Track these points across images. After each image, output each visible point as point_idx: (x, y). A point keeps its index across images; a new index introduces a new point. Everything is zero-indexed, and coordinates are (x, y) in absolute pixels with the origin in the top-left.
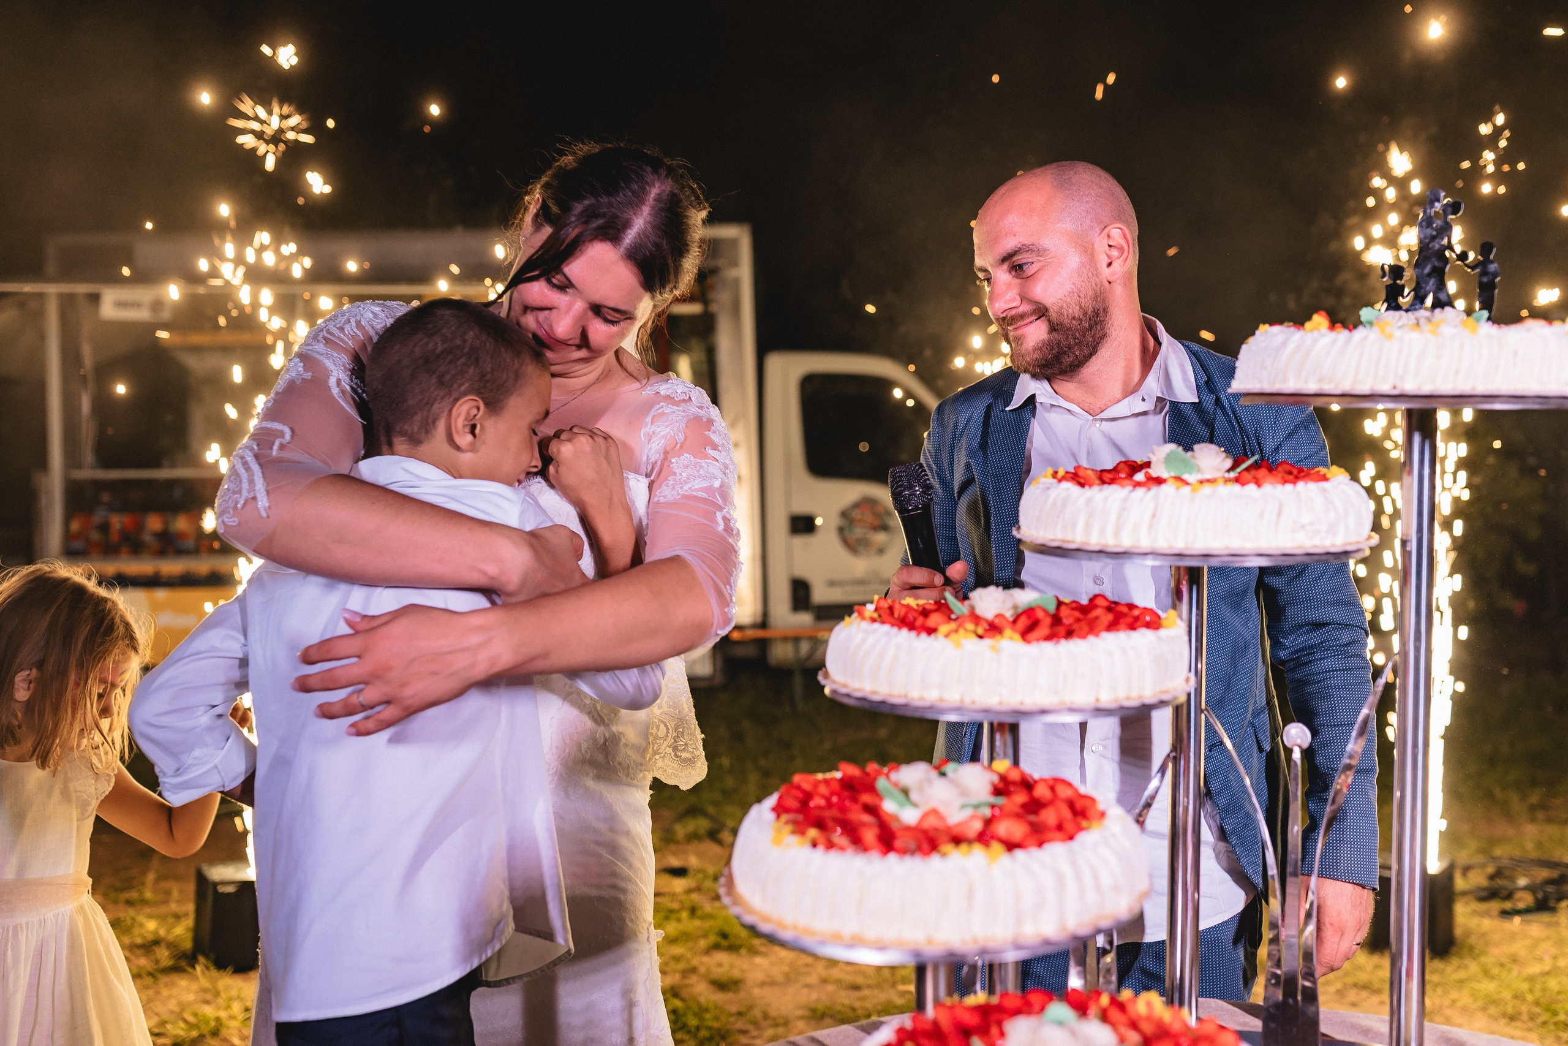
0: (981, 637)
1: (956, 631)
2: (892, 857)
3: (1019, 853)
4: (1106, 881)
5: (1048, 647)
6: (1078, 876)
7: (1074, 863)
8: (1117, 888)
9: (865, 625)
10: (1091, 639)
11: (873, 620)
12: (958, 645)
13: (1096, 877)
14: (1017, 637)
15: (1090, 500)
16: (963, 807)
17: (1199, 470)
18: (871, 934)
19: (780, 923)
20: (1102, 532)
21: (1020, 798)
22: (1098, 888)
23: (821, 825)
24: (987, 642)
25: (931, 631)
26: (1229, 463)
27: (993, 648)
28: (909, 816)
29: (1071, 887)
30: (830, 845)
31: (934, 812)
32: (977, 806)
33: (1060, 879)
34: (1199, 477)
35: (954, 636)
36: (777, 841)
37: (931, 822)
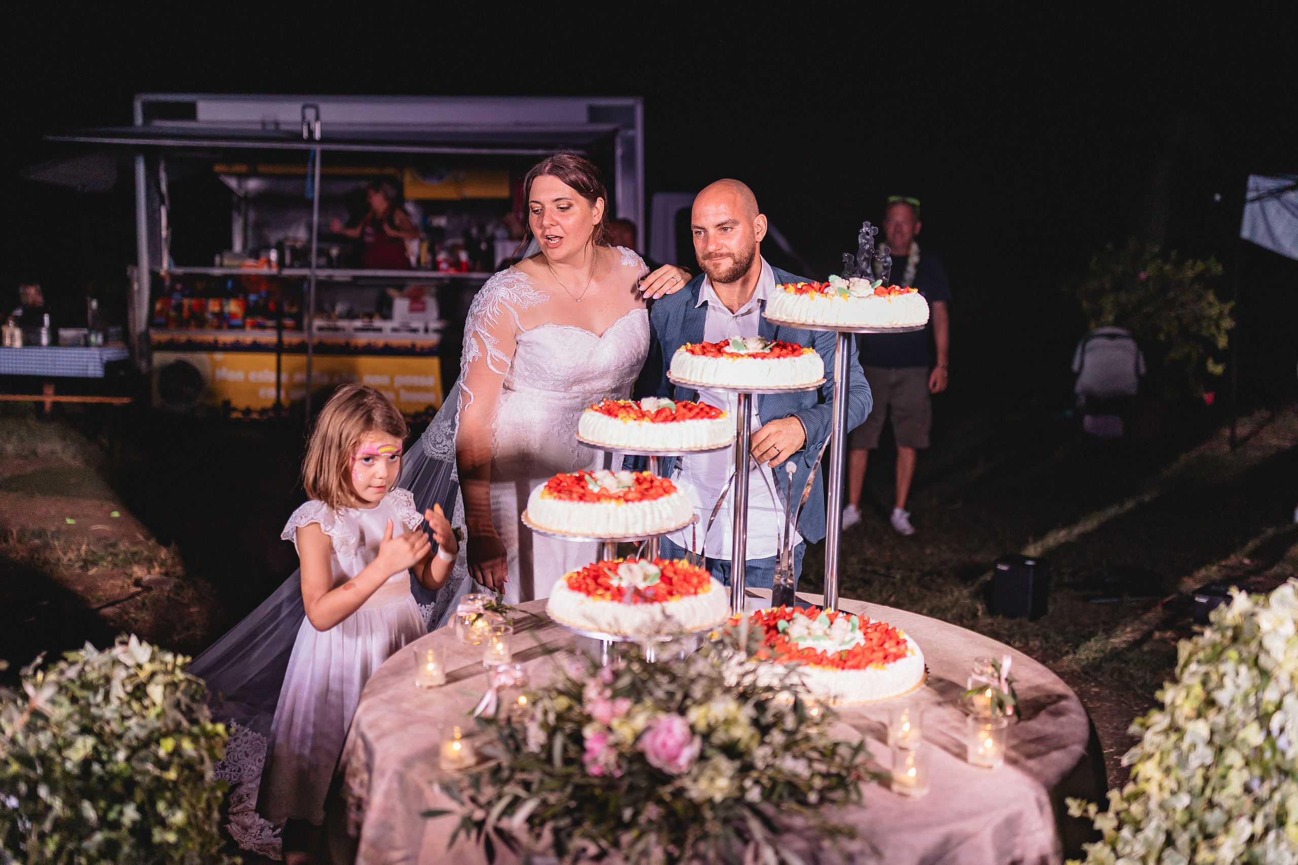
0: (635, 420)
1: (625, 417)
2: (582, 503)
3: (630, 504)
4: (665, 516)
5: (661, 425)
6: (652, 513)
7: (651, 509)
8: (668, 519)
9: (592, 412)
10: (682, 422)
11: (596, 410)
12: (625, 423)
13: (660, 513)
14: (649, 420)
15: (692, 362)
16: (618, 487)
17: (747, 349)
18: (572, 531)
19: (541, 527)
20: (696, 376)
21: (645, 486)
22: (661, 518)
23: (559, 491)
24: (637, 422)
25: (616, 416)
26: (761, 346)
27: (639, 424)
28: (596, 490)
29: (649, 517)
30: (560, 498)
31: (605, 488)
32: (624, 487)
33: (644, 514)
34: (746, 352)
35: (624, 419)
36: (542, 497)
37: (604, 492)
